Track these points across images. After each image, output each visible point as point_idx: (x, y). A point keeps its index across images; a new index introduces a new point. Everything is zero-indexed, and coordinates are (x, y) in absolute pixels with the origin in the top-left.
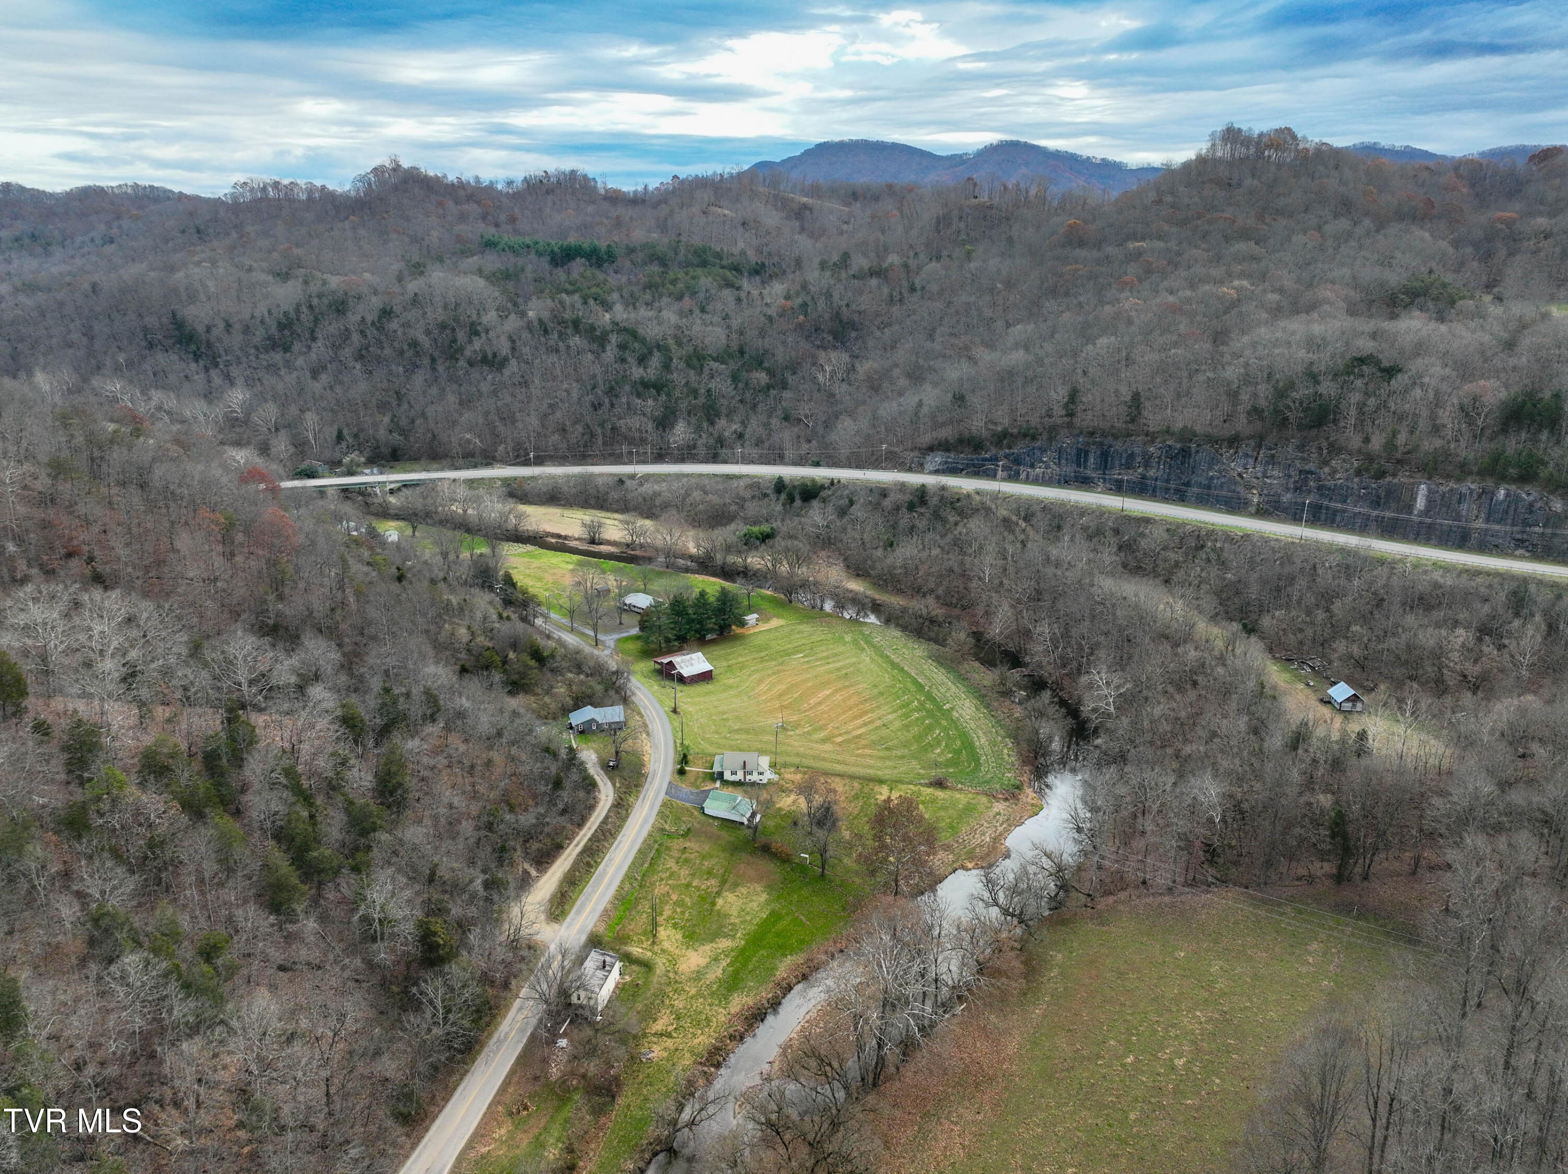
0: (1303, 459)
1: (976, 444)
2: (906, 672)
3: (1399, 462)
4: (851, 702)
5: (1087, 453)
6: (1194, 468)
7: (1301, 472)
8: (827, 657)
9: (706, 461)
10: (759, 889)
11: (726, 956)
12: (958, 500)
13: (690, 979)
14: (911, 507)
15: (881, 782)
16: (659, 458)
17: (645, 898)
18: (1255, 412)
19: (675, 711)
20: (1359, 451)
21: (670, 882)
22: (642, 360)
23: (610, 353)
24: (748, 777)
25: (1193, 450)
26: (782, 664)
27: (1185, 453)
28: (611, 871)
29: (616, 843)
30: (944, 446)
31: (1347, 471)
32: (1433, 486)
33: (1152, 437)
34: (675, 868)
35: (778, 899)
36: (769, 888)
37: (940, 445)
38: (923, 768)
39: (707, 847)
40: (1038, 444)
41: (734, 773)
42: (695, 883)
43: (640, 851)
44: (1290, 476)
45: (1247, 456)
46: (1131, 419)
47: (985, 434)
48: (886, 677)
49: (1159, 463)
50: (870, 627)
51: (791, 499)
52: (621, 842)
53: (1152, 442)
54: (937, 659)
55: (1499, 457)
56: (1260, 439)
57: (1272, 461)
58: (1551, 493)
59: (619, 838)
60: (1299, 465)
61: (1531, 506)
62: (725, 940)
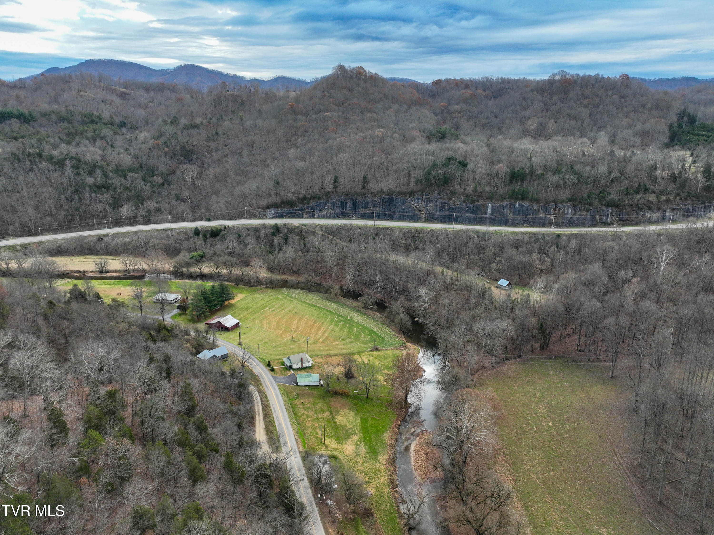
0: (441, 198)
1: (290, 204)
2: (319, 307)
3: (478, 196)
4: (310, 323)
5: (346, 204)
6: (395, 205)
7: (441, 203)
8: (280, 307)
9: (145, 223)
10: (348, 411)
11: (360, 442)
12: (295, 229)
13: (355, 457)
14: (273, 234)
15: (354, 354)
16: (117, 224)
17: (305, 429)
18: (417, 181)
19: (240, 344)
20: (463, 194)
21: (309, 419)
23: (69, 171)
24: (304, 365)
25: (394, 198)
26: (263, 313)
27: (391, 200)
29: (272, 409)
30: (275, 206)
31: (460, 201)
32: (493, 204)
33: (374, 194)
34: (306, 412)
35: (358, 412)
36: (351, 409)
37: (272, 205)
38: (364, 344)
39: (311, 400)
40: (322, 201)
41: (296, 365)
42: (320, 416)
43: (286, 409)
44: (437, 205)
45: (418, 199)
46: (364, 187)
47: (294, 199)
48: (313, 310)
49: (380, 205)
50: (285, 291)
51: (205, 238)
52: (274, 408)
53: (375, 196)
54: (327, 299)
55: (513, 192)
56: (422, 192)
57: (429, 200)
58: (533, 203)
59: (271, 406)
60: (440, 200)
61: (527, 208)
62: (353, 436)
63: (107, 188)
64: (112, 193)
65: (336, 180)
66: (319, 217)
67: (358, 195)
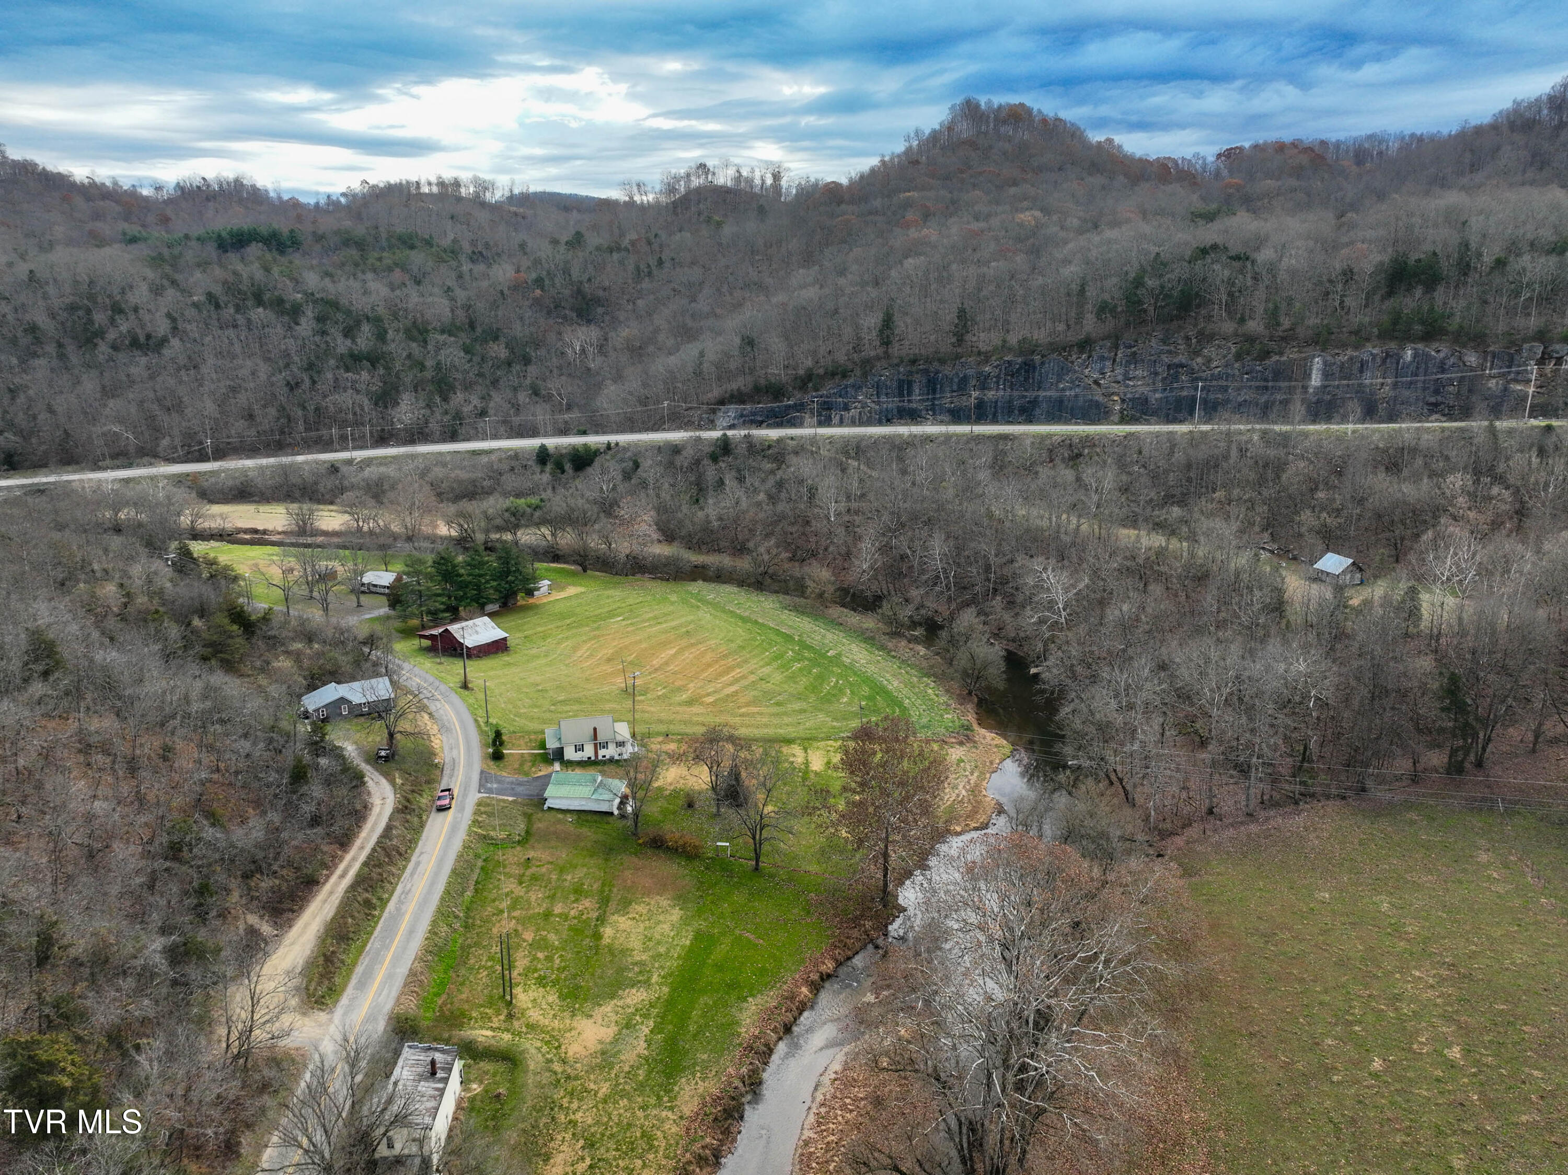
0: (1170, 352)
1: (776, 391)
2: (763, 625)
3: (1283, 339)
4: (708, 657)
5: (910, 384)
6: (1040, 382)
7: (1169, 367)
8: (656, 618)
9: (444, 441)
10: (665, 903)
11: (646, 1016)
12: (769, 447)
13: (591, 1069)
14: (714, 458)
15: (789, 741)
16: (382, 440)
17: (476, 944)
18: (1103, 309)
19: (465, 686)
20: (1236, 334)
21: (516, 913)
22: (348, 333)
23: (306, 326)
24: (602, 752)
25: (1038, 363)
26: (598, 628)
27: (1029, 367)
28: (410, 908)
29: (410, 866)
30: (738, 398)
31: (1225, 357)
32: (1329, 358)
33: (985, 357)
34: (519, 891)
36: (681, 899)
37: (732, 396)
38: (834, 719)
39: (564, 855)
40: (851, 381)
41: (579, 748)
42: (558, 909)
43: (454, 872)
44: (1156, 374)
45: (1102, 358)
46: (960, 340)
47: (784, 379)
48: (741, 632)
49: (997, 383)
50: (697, 587)
51: (560, 467)
52: (418, 864)
53: (987, 361)
54: (799, 610)
55: (1396, 318)
56: (1115, 340)
57: (1134, 359)
58: (1464, 347)
59: (414, 859)
60: (1166, 359)
61: (1442, 363)
62: (634, 991)
63: (373, 359)
64: (382, 371)
65: (888, 323)
66: (841, 423)
67: (942, 361)
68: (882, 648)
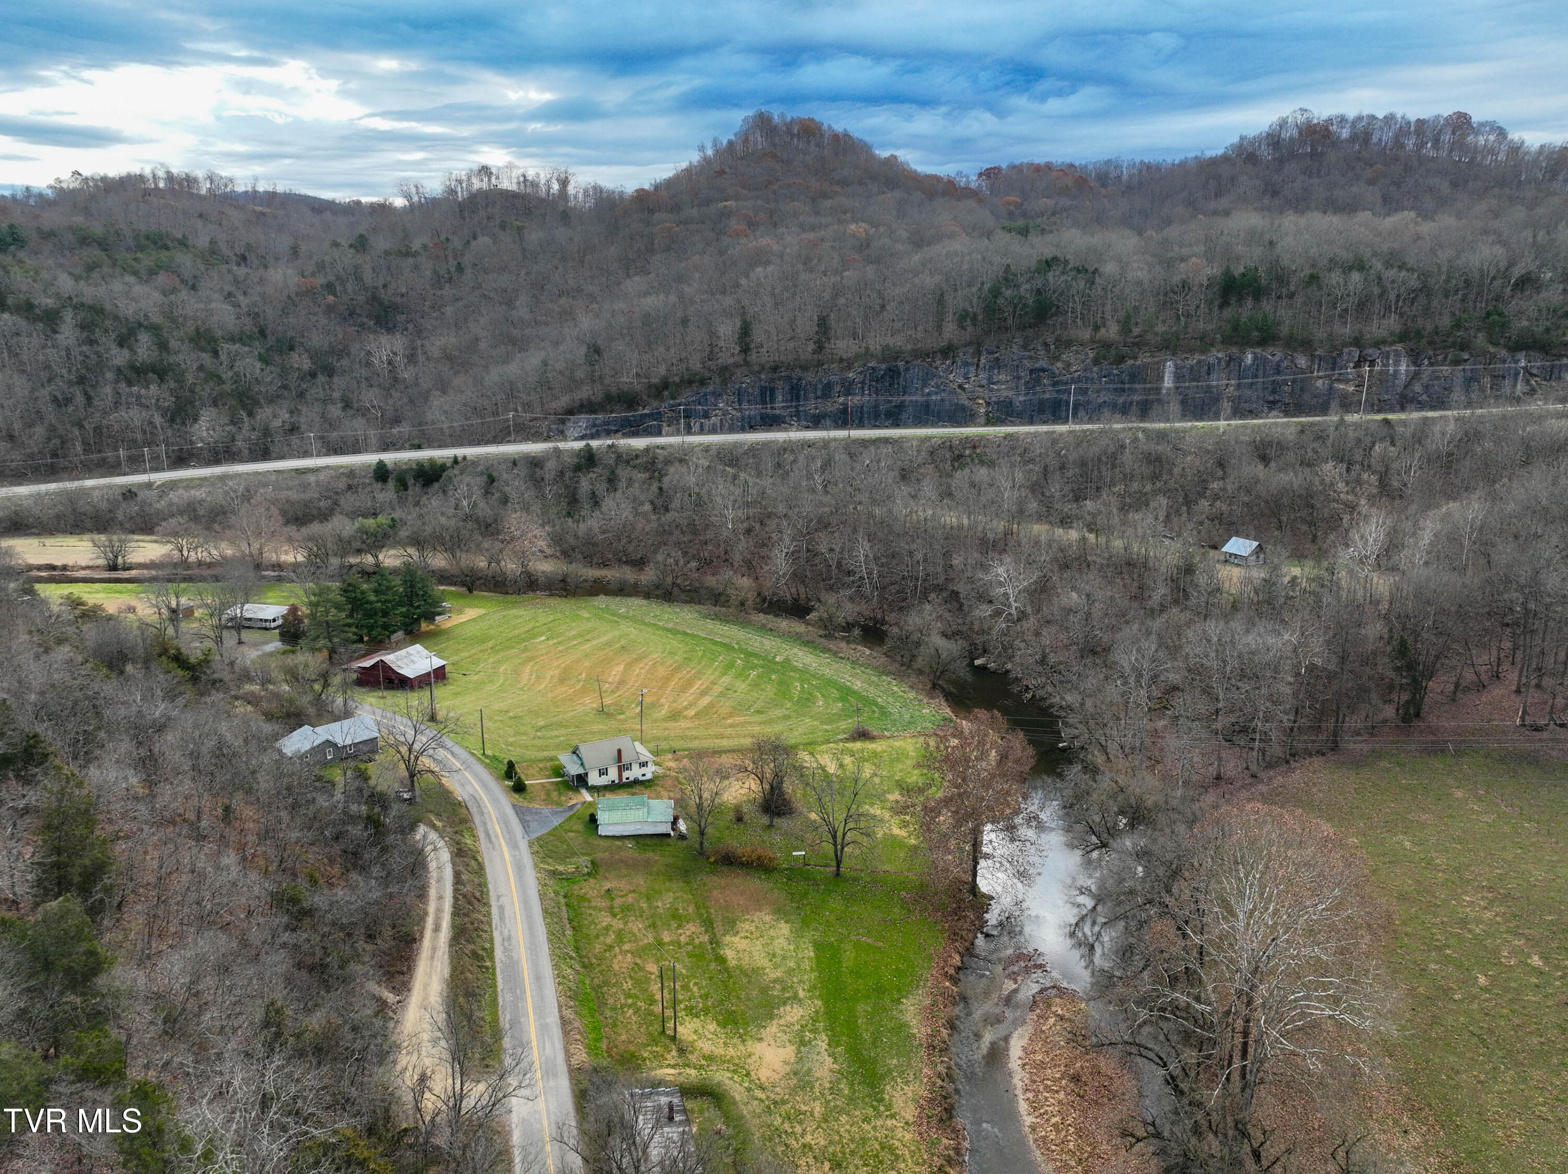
0: (1031, 358)
1: (630, 400)
2: (693, 636)
3: (1136, 344)
4: (661, 671)
5: (772, 390)
6: (905, 388)
7: (1032, 371)
8: (580, 635)
9: (254, 459)
10: (768, 918)
11: (815, 1031)
12: (637, 456)
13: (794, 1091)
14: (578, 468)
15: (794, 748)
16: (181, 460)
17: (606, 983)
18: (962, 318)
19: (433, 718)
20: (1093, 341)
21: (626, 947)
22: (123, 342)
23: (68, 334)
24: (626, 774)
25: (902, 368)
26: (526, 649)
27: (893, 373)
29: (495, 911)
30: (588, 407)
31: (1083, 362)
32: (1179, 362)
33: (848, 364)
34: (618, 924)
35: (805, 924)
36: (780, 912)
37: (582, 406)
38: (822, 723)
39: (641, 881)
40: (711, 388)
41: (603, 772)
42: (666, 937)
44: (1019, 378)
45: (966, 364)
46: (820, 348)
47: (638, 388)
48: (675, 643)
49: (863, 388)
50: (601, 601)
51: (402, 484)
52: (501, 909)
53: (849, 368)
54: (716, 617)
55: (1236, 327)
56: (977, 346)
57: (997, 364)
58: (1295, 350)
59: (493, 902)
60: (1028, 364)
61: (1278, 365)
62: (788, 1008)
63: (161, 372)
64: (172, 384)
65: (745, 332)
66: (702, 431)
67: (804, 368)
68: (826, 650)
